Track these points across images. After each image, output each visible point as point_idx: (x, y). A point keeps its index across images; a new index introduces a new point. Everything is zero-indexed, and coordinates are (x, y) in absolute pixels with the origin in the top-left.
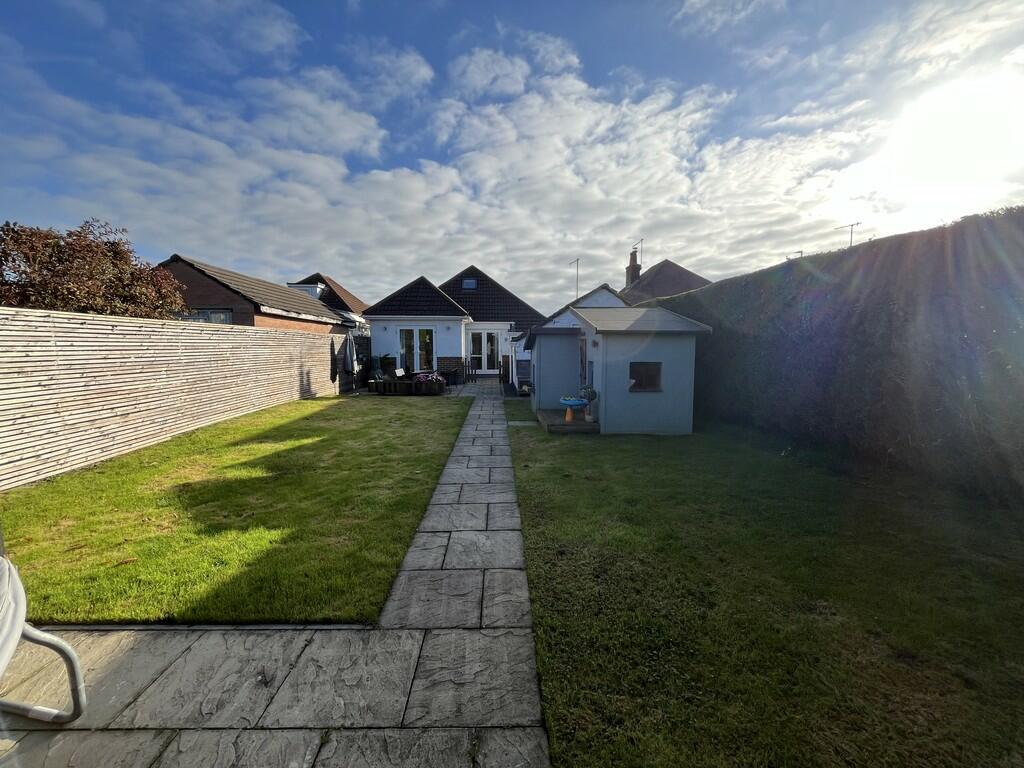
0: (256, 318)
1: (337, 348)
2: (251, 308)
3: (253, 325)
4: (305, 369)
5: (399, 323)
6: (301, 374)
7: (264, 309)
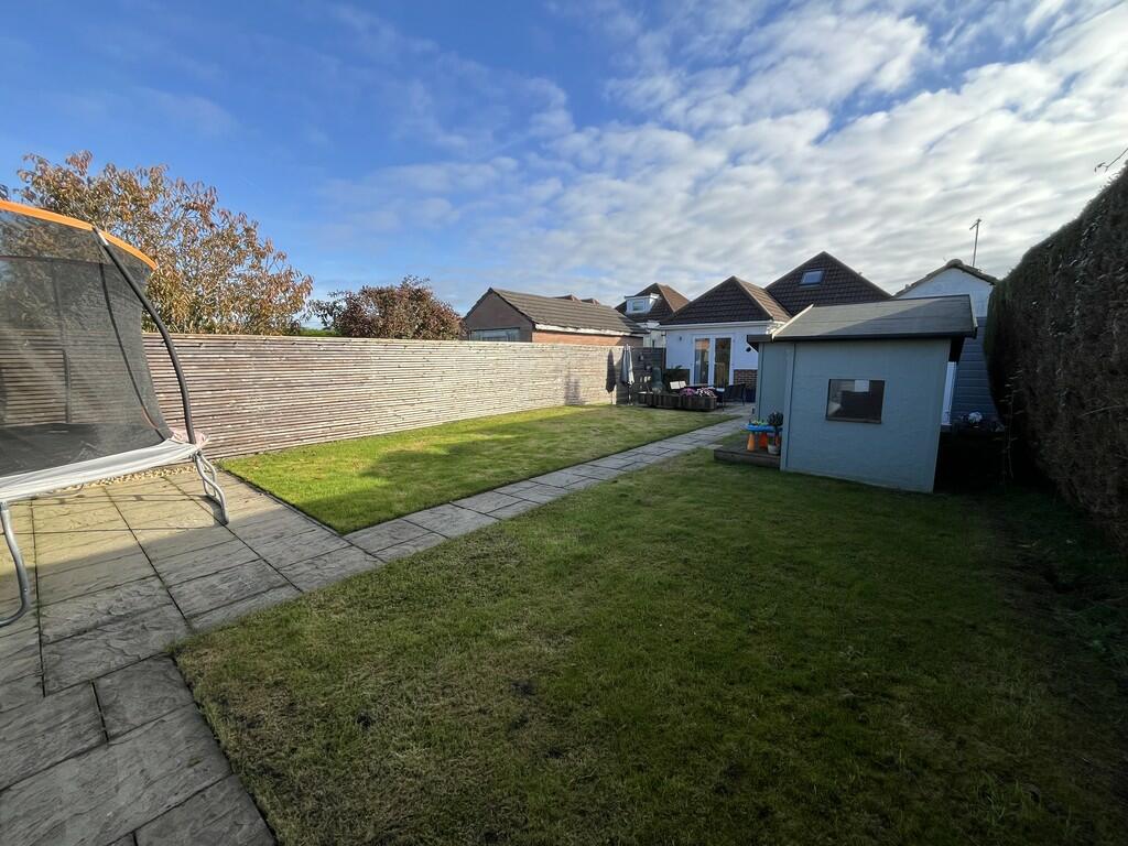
0: (535, 334)
1: (616, 360)
2: (530, 326)
3: (531, 341)
4: (573, 379)
5: (697, 332)
6: (567, 384)
7: (538, 326)
